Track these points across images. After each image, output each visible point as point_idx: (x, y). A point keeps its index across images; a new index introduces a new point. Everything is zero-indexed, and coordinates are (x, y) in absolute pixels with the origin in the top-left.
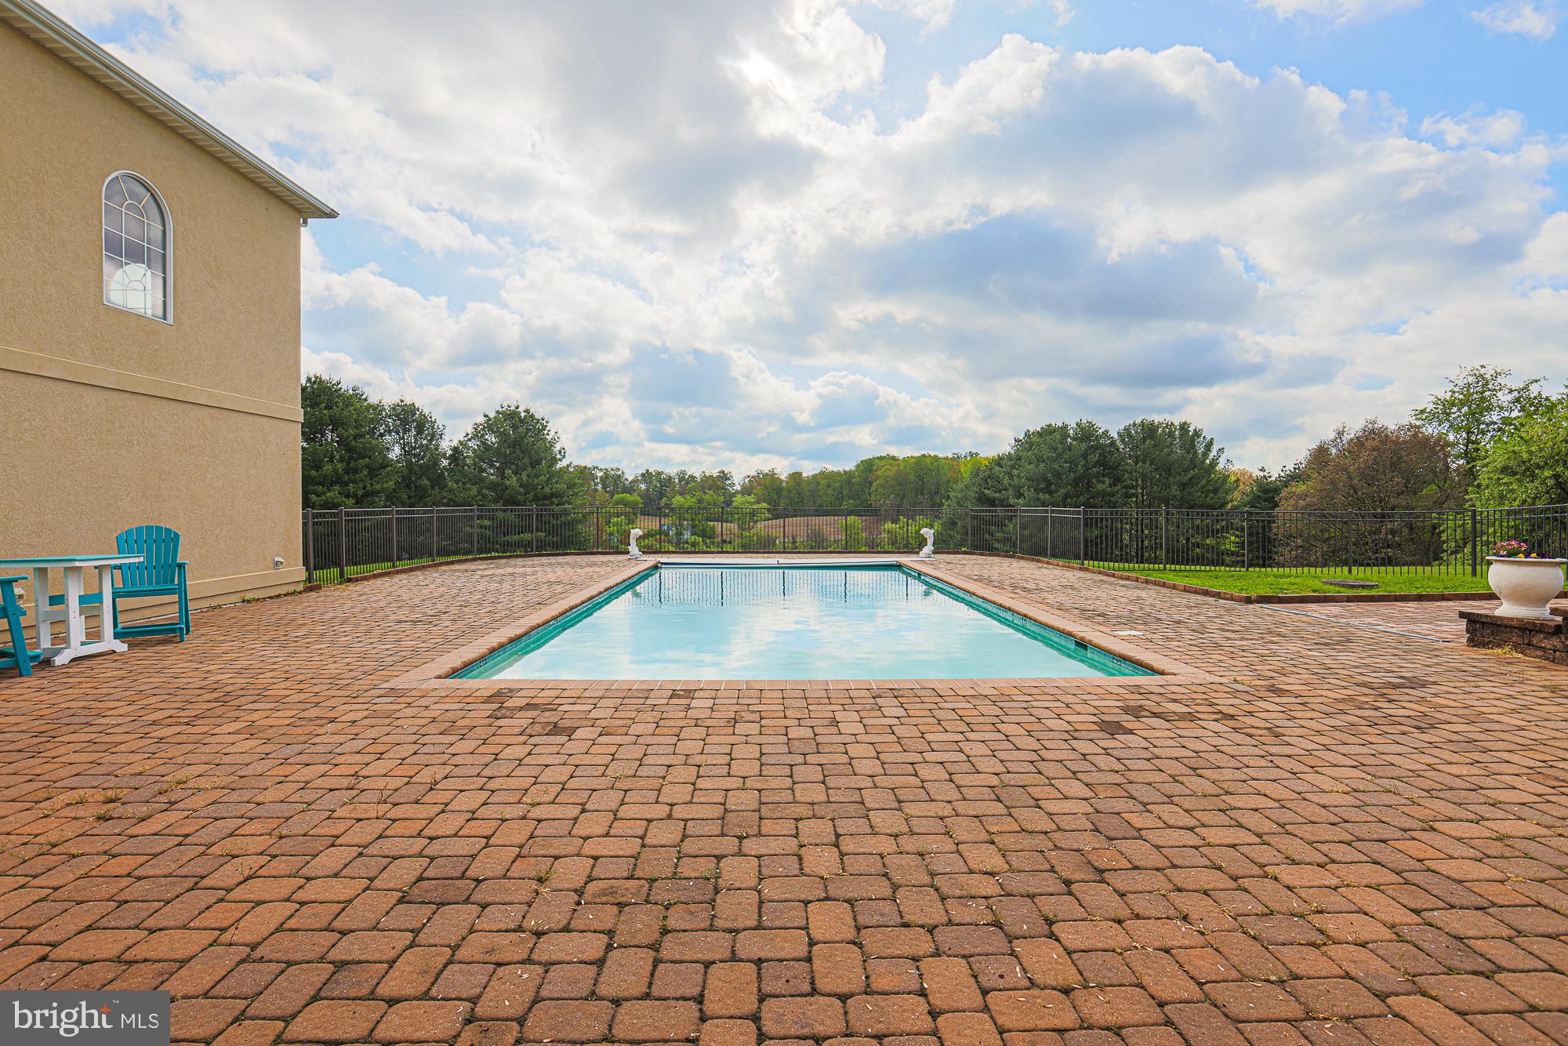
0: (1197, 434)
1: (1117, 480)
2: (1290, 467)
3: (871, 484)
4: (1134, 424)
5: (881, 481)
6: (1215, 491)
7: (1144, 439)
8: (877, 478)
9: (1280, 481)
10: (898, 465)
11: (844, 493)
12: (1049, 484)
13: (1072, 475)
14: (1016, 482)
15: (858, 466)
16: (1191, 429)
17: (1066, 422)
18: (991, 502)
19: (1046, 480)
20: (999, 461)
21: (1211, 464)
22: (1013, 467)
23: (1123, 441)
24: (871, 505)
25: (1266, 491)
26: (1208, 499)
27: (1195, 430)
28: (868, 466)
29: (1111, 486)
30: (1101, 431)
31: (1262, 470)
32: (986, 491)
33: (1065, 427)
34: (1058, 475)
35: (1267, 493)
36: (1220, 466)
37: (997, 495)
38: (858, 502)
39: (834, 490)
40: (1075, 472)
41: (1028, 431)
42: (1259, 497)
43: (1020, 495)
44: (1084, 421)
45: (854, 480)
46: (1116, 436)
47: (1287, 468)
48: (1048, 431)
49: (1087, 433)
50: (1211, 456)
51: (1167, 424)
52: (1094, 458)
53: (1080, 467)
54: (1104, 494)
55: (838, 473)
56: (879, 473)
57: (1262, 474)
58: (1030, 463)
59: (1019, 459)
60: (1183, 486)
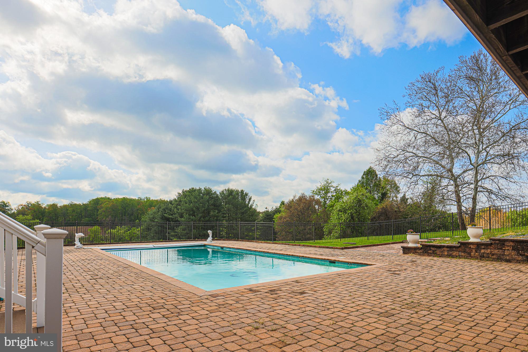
0: (246, 195)
1: (219, 211)
2: (274, 208)
3: (98, 210)
4: (225, 190)
5: (104, 209)
6: (252, 215)
7: (229, 196)
8: (102, 208)
9: (271, 212)
10: (113, 202)
11: (82, 215)
12: (194, 212)
13: (203, 209)
14: (180, 211)
15: (90, 202)
16: (244, 193)
17: (201, 187)
18: (168, 219)
19: (193, 210)
20: (171, 202)
21: (251, 206)
22: (178, 205)
23: (221, 196)
24: (98, 221)
25: (268, 216)
26: (250, 219)
27: (246, 193)
28: (97, 202)
29: (218, 213)
30: (213, 192)
31: (266, 208)
32: (165, 215)
33: (200, 189)
34: (198, 208)
35: (269, 216)
36: (253, 207)
37: (170, 216)
38: (90, 219)
39: (76, 213)
40: (204, 208)
41: (183, 190)
42: (265, 218)
43: (182, 216)
44: (207, 187)
45: (89, 208)
46: (219, 194)
47: (273, 208)
48: (192, 191)
49: (208, 192)
50: (250, 203)
51: (236, 190)
52: (211, 202)
53: (206, 206)
54: (214, 216)
55: (80, 205)
56: (103, 205)
57: (266, 210)
58: (186, 203)
59: (180, 201)
60: (243, 213)
